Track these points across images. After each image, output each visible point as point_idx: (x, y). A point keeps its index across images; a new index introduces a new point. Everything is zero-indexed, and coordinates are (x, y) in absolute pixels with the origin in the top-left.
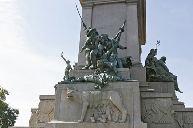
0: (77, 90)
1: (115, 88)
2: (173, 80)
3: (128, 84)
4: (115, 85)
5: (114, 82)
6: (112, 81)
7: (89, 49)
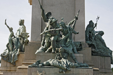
0: (45, 73)
1: (75, 73)
2: (109, 55)
3: (85, 70)
4: (75, 70)
5: (74, 68)
6: (73, 67)
7: (50, 36)
